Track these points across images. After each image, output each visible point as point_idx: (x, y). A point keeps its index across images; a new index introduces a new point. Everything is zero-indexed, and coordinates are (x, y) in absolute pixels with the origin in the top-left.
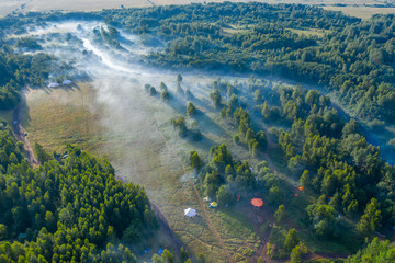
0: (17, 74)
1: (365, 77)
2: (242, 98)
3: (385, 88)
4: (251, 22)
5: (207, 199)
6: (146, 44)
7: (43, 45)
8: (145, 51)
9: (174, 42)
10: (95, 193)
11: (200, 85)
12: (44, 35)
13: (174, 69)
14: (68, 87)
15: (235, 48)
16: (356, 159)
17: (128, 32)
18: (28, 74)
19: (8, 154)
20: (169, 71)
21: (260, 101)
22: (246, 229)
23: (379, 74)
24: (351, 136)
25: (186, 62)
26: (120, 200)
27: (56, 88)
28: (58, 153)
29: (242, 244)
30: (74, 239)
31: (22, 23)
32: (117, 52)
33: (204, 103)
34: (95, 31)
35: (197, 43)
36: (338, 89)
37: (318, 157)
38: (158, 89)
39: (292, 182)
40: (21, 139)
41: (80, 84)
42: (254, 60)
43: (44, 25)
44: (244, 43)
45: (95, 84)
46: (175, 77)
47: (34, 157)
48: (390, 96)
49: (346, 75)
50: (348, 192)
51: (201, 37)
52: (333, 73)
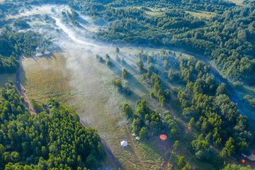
0: (16, 47)
1: (234, 52)
2: (156, 66)
3: (245, 61)
4: (164, 6)
5: (133, 134)
6: (96, 23)
7: (30, 24)
8: (95, 29)
9: (114, 22)
10: (69, 135)
11: (131, 55)
12: (30, 16)
13: (115, 43)
14: (48, 56)
15: (153, 27)
16: (223, 111)
17: (84, 14)
18: (22, 47)
19: (16, 106)
20: (111, 45)
21: (168, 67)
22: (157, 155)
23: (243, 48)
24: (221, 96)
25: (121, 38)
26: (84, 139)
27: (40, 57)
28: (45, 104)
29: (153, 164)
30: (59, 164)
31: (15, 6)
32: (77, 29)
33: (133, 68)
34: (63, 13)
35: (129, 24)
36: (217, 59)
37: (200, 109)
38: (104, 58)
39: (185, 124)
40: (23, 95)
41: (55, 54)
42: (164, 36)
43: (30, 8)
44: (158, 23)
45: (65, 54)
46: (114, 49)
47: (31, 107)
48: (247, 66)
49: (222, 50)
51: (131, 19)
52: (214, 47)
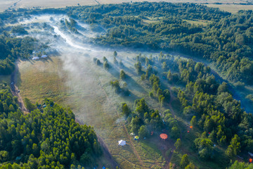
0: (12, 51)
1: (233, 54)
2: (155, 68)
3: (245, 61)
4: (161, 15)
5: (132, 134)
6: (94, 30)
7: (29, 31)
8: (93, 35)
9: (112, 29)
10: (63, 132)
11: (129, 58)
12: (29, 24)
13: (112, 48)
14: (45, 59)
15: (151, 33)
16: (226, 109)
17: (83, 22)
18: (19, 51)
19: (9, 105)
20: (109, 49)
21: (166, 69)
22: (157, 154)
23: (242, 51)
24: (222, 94)
25: (119, 43)
26: (79, 136)
27: (37, 60)
28: (39, 103)
29: (154, 163)
30: (50, 161)
31: (15, 16)
32: (76, 36)
33: (131, 70)
34: (62, 21)
35: (126, 30)
36: (216, 61)
37: (202, 107)
38: (102, 61)
39: (186, 123)
40: (17, 95)
41: (52, 58)
42: (162, 41)
43: (29, 18)
44: (156, 30)
45: (62, 58)
46: (112, 53)
47: (24, 106)
48: (248, 66)
49: (221, 52)
50: (220, 130)
51: (129, 26)
52: (212, 50)
